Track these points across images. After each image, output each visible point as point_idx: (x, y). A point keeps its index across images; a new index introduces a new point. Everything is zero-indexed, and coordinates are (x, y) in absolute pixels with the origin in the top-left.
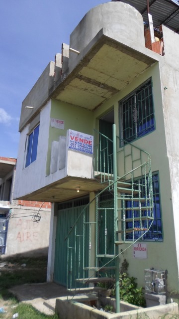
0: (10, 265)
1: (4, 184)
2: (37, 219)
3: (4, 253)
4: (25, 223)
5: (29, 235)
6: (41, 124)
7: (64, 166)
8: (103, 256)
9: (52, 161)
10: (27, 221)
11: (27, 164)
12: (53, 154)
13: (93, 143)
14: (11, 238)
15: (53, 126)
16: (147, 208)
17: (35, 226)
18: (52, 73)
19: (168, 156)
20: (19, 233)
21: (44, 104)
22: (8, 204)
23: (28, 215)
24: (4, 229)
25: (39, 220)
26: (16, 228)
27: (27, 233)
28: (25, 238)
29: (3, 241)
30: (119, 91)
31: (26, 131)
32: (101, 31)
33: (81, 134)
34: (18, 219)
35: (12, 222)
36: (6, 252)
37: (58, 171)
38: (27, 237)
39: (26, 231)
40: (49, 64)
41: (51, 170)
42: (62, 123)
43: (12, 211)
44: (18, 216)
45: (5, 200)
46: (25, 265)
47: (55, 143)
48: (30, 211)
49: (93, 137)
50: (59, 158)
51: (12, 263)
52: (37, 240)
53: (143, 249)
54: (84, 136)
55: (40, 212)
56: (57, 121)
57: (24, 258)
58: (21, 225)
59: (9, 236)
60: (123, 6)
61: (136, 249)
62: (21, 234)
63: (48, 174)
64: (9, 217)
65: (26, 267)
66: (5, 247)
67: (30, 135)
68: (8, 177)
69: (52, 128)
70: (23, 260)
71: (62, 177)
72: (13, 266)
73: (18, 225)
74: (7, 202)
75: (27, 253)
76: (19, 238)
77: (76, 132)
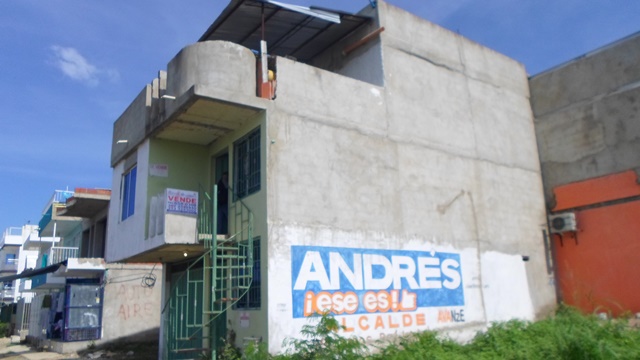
0: (110, 354)
1: (93, 227)
2: (150, 283)
3: (99, 337)
4: (130, 291)
5: (137, 308)
6: (138, 165)
7: (161, 232)
8: (192, 326)
9: (151, 221)
10: (134, 287)
11: (124, 218)
12: (152, 212)
13: (197, 202)
14: (110, 314)
15: (152, 173)
16: (244, 276)
17: (147, 294)
18: (149, 102)
19: (269, 221)
20: (122, 306)
21: (142, 142)
22: (102, 263)
23: (136, 277)
24: (98, 301)
25: (153, 285)
26: (116, 298)
27: (135, 305)
28: (132, 312)
29: (97, 320)
30: (232, 130)
31: (121, 169)
32: (192, 88)
33: (182, 192)
34: (118, 285)
35: (109, 290)
36: (102, 335)
37: (157, 236)
38: (135, 311)
39: (132, 302)
40: (145, 88)
41: (150, 233)
42: (165, 168)
43: (109, 274)
44: (118, 280)
45: (96, 256)
46: (131, 353)
47: (154, 199)
48: (138, 272)
49: (197, 194)
50: (157, 221)
51: (112, 351)
52: (151, 315)
53: (246, 318)
54: (186, 193)
55: (154, 272)
56: (158, 167)
57: (131, 343)
58: (124, 293)
59: (107, 311)
60: (222, 46)
61: (242, 318)
62: (125, 307)
63: (147, 236)
64: (105, 283)
65: (134, 355)
66: (100, 329)
67: (126, 175)
68: (99, 218)
69: (151, 177)
70: (130, 346)
71: (161, 244)
72: (114, 357)
73: (119, 293)
74: (100, 259)
75: (136, 336)
76: (122, 315)
77: (175, 191)
